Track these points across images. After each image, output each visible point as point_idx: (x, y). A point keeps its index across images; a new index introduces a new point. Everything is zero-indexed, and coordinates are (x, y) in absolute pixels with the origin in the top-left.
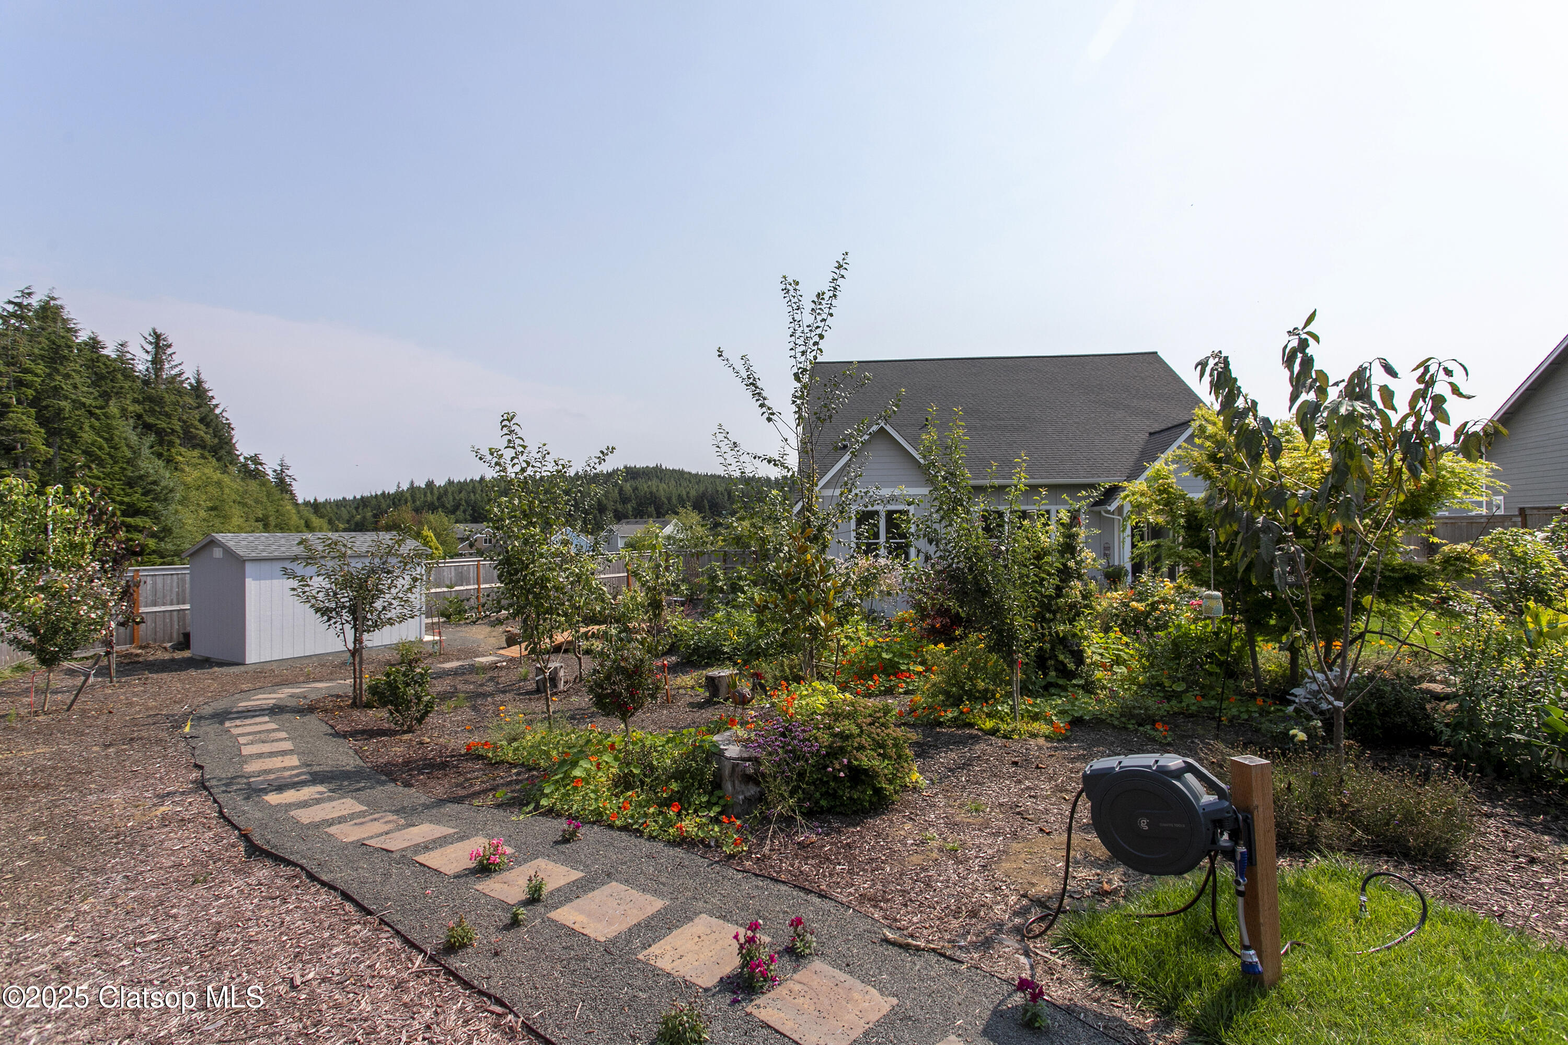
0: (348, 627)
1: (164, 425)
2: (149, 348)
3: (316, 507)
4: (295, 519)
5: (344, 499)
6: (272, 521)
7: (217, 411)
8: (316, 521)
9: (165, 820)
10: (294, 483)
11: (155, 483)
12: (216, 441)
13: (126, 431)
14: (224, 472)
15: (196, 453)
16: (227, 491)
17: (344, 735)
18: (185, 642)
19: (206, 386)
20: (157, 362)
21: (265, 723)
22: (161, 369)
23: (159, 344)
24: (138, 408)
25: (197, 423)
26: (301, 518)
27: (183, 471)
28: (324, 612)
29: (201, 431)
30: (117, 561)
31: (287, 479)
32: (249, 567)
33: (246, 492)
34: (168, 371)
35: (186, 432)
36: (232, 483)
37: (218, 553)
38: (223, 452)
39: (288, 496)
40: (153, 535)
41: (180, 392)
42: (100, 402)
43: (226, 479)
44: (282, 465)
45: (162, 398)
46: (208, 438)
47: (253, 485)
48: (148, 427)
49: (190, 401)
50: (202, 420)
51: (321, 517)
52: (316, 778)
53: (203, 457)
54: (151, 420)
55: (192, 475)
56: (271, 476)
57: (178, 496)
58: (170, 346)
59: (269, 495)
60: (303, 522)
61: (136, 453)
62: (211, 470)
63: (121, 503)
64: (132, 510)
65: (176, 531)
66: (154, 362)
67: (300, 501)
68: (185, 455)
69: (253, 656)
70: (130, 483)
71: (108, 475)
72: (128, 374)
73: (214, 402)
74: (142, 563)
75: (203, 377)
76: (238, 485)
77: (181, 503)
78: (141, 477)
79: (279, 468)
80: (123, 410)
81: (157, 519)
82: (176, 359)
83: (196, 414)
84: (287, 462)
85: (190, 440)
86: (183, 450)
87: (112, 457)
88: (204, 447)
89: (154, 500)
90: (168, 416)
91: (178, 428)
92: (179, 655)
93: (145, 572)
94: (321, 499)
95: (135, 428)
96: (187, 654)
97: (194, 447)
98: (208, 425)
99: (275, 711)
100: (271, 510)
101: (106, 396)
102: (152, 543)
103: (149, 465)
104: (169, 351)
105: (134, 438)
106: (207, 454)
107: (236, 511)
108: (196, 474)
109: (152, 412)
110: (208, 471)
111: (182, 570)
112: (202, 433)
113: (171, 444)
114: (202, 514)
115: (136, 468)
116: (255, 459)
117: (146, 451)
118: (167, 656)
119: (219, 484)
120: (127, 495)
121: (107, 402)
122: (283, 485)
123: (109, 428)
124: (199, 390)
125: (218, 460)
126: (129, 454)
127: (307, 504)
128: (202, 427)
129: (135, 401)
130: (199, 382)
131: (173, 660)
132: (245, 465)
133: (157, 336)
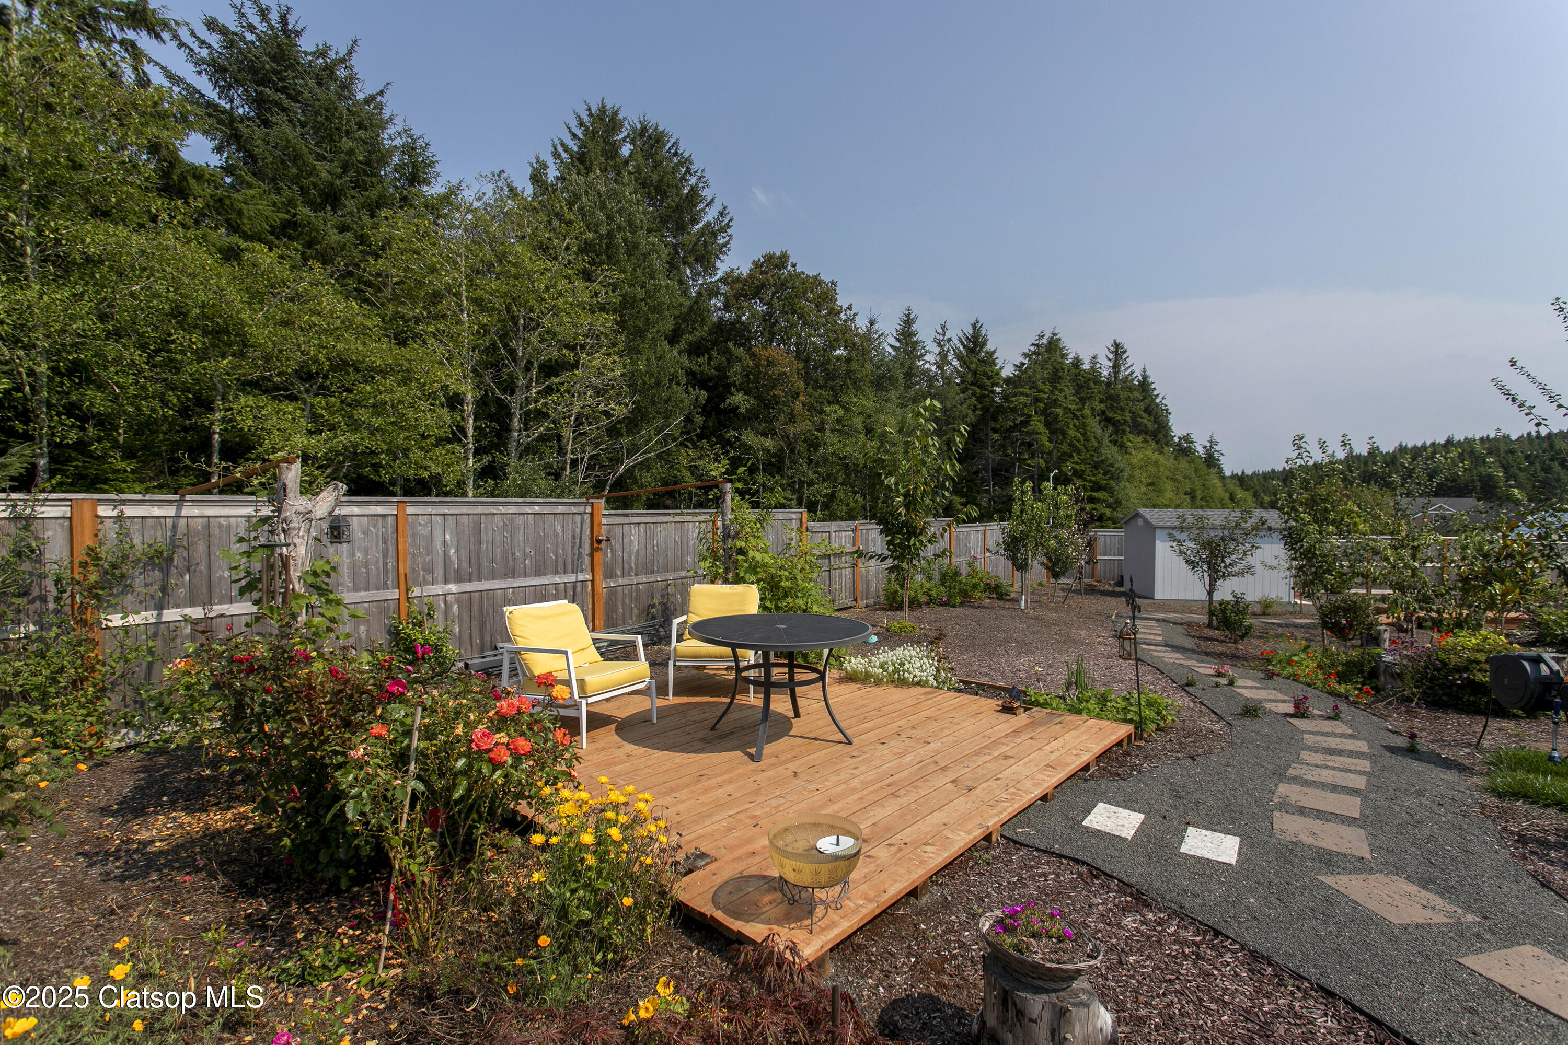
0: (1206, 574)
1: (1119, 418)
2: (1111, 356)
3: (1242, 480)
4: (1219, 491)
5: (1273, 471)
6: (1199, 494)
7: (1158, 401)
8: (1240, 494)
9: (1099, 643)
10: (1221, 458)
11: (1111, 465)
12: (1156, 426)
13: (1094, 425)
14: (1161, 453)
15: (1140, 439)
16: (1162, 469)
17: (1193, 637)
18: (1120, 583)
19: (1150, 380)
20: (1116, 367)
21: (1153, 623)
22: (1118, 372)
23: (1118, 351)
24: (1103, 406)
25: (1142, 413)
26: (1226, 491)
27: (1130, 454)
28: (1189, 562)
29: (1145, 420)
30: (1086, 524)
31: (1216, 455)
32: (1158, 532)
33: (1177, 469)
34: (1123, 372)
35: (1134, 419)
36: (1166, 461)
37: (1140, 522)
38: (1161, 435)
39: (1213, 471)
40: (1108, 506)
41: (1131, 389)
42: (1080, 406)
43: (1161, 459)
44: (1211, 441)
45: (1118, 396)
46: (1149, 424)
47: (1183, 463)
48: (1108, 420)
49: (1137, 395)
50: (1146, 410)
51: (1246, 490)
52: (1166, 646)
53: (1145, 441)
54: (1110, 414)
55: (1137, 457)
56: (1200, 451)
57: (1126, 475)
58: (1125, 352)
59: (1196, 470)
60: (1227, 495)
61: (1100, 442)
62: (1150, 453)
63: (1090, 481)
64: (1097, 487)
65: (1124, 502)
66: (1114, 367)
67: (1228, 473)
68: (1133, 440)
69: (1159, 595)
70: (1096, 466)
71: (1082, 461)
72: (1097, 382)
73: (1155, 393)
74: (1102, 527)
75: (1148, 373)
76: (1171, 463)
77: (1128, 480)
78: (1102, 461)
79: (1208, 444)
80: (1093, 409)
81: (1112, 493)
82: (1129, 361)
83: (1142, 406)
84: (1216, 438)
85: (1138, 428)
86: (1131, 436)
87: (1086, 447)
88: (1146, 433)
89: (1110, 478)
90: (1122, 409)
91: (1128, 419)
92: (1118, 589)
93: (1101, 532)
94: (1249, 472)
95: (1100, 422)
96: (1122, 589)
97: (1139, 434)
98: (1150, 414)
99: (1158, 620)
100: (1198, 484)
101: (1083, 400)
102: (1108, 512)
103: (1109, 452)
104: (1125, 356)
105: (1099, 431)
106: (1148, 438)
107: (1168, 486)
108: (1140, 456)
109: (1111, 408)
110: (1149, 453)
111: (1121, 532)
112: (1145, 421)
113: (1124, 432)
114: (1143, 489)
115: (1100, 454)
116: (1187, 438)
117: (1106, 441)
118: (1111, 589)
119: (1156, 463)
120: (1094, 475)
121: (1084, 405)
122: (1211, 461)
123: (1084, 425)
124: (1145, 385)
125: (1157, 443)
126: (1096, 444)
127: (1234, 476)
128: (1145, 415)
129: (1101, 401)
130: (1145, 377)
131: (1113, 592)
132: (1179, 444)
133: (1117, 345)
